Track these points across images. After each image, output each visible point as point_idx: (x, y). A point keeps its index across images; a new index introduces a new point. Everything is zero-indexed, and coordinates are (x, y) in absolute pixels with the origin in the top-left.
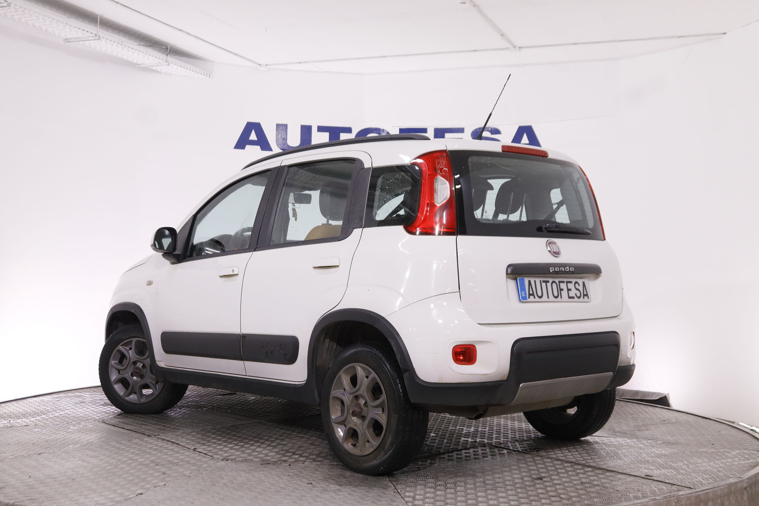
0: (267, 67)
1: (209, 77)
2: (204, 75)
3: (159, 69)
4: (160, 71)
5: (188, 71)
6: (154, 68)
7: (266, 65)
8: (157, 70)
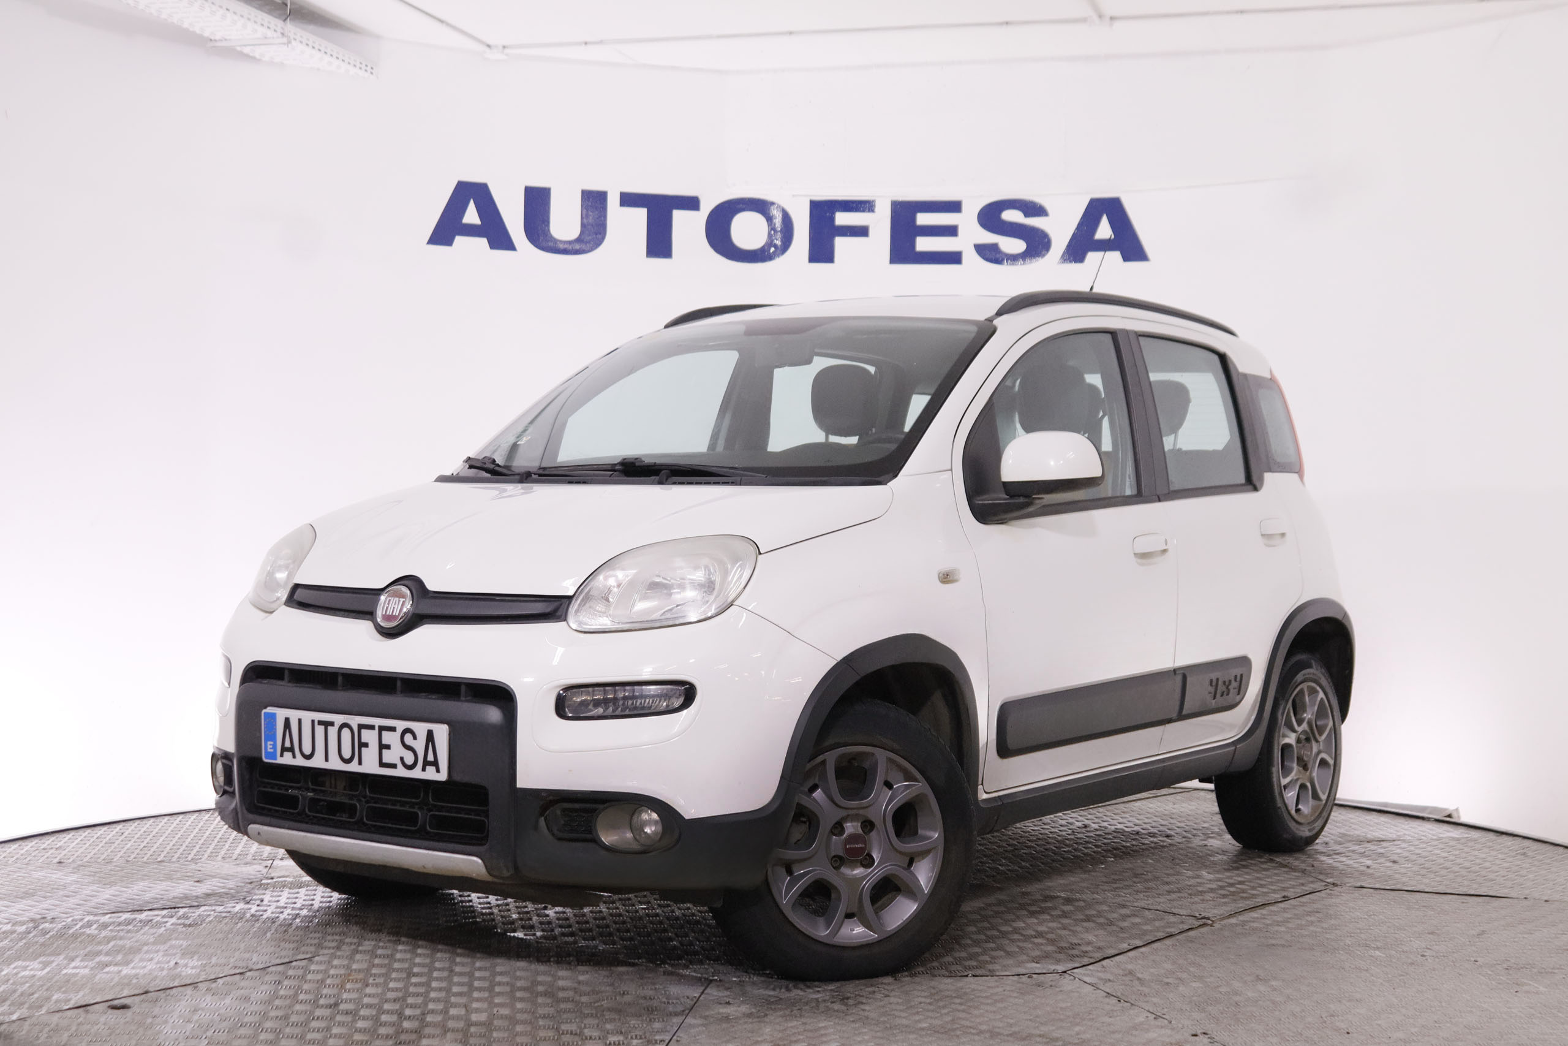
0: (507, 51)
1: (372, 73)
2: (360, 68)
3: (257, 52)
4: (258, 57)
5: (327, 58)
6: (246, 50)
7: (504, 47)
8: (251, 54)
